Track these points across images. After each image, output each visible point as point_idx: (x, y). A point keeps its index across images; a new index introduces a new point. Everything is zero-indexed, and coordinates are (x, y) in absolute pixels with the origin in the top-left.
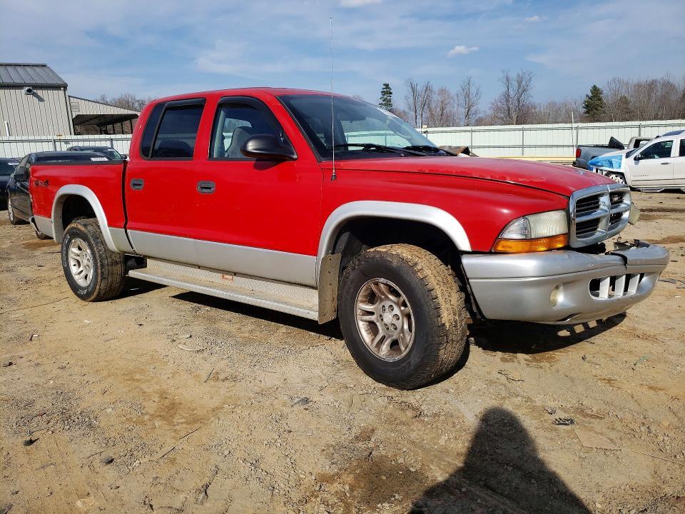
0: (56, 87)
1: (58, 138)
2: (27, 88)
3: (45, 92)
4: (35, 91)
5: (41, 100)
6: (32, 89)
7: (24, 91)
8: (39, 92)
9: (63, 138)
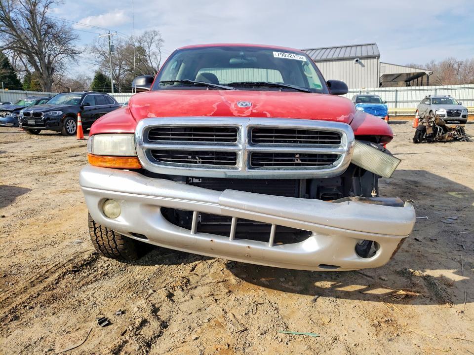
0: (373, 57)
1: (363, 90)
2: (356, 59)
3: (366, 60)
4: (361, 61)
5: (363, 66)
6: (359, 59)
7: (354, 61)
8: (363, 61)
9: (366, 89)
